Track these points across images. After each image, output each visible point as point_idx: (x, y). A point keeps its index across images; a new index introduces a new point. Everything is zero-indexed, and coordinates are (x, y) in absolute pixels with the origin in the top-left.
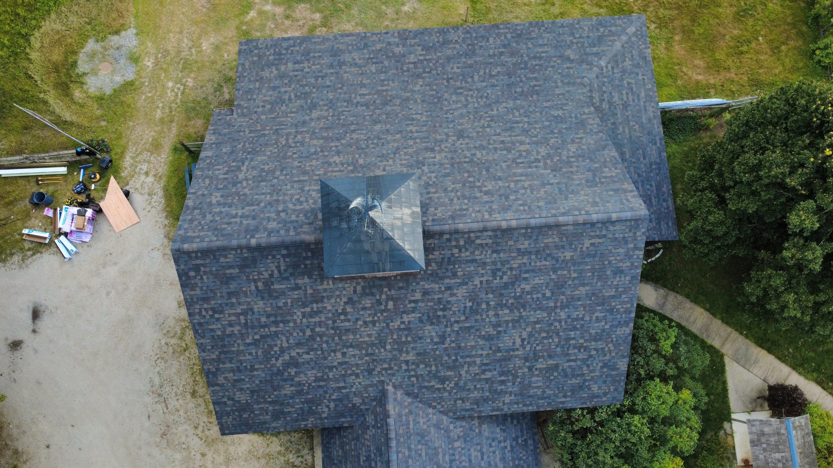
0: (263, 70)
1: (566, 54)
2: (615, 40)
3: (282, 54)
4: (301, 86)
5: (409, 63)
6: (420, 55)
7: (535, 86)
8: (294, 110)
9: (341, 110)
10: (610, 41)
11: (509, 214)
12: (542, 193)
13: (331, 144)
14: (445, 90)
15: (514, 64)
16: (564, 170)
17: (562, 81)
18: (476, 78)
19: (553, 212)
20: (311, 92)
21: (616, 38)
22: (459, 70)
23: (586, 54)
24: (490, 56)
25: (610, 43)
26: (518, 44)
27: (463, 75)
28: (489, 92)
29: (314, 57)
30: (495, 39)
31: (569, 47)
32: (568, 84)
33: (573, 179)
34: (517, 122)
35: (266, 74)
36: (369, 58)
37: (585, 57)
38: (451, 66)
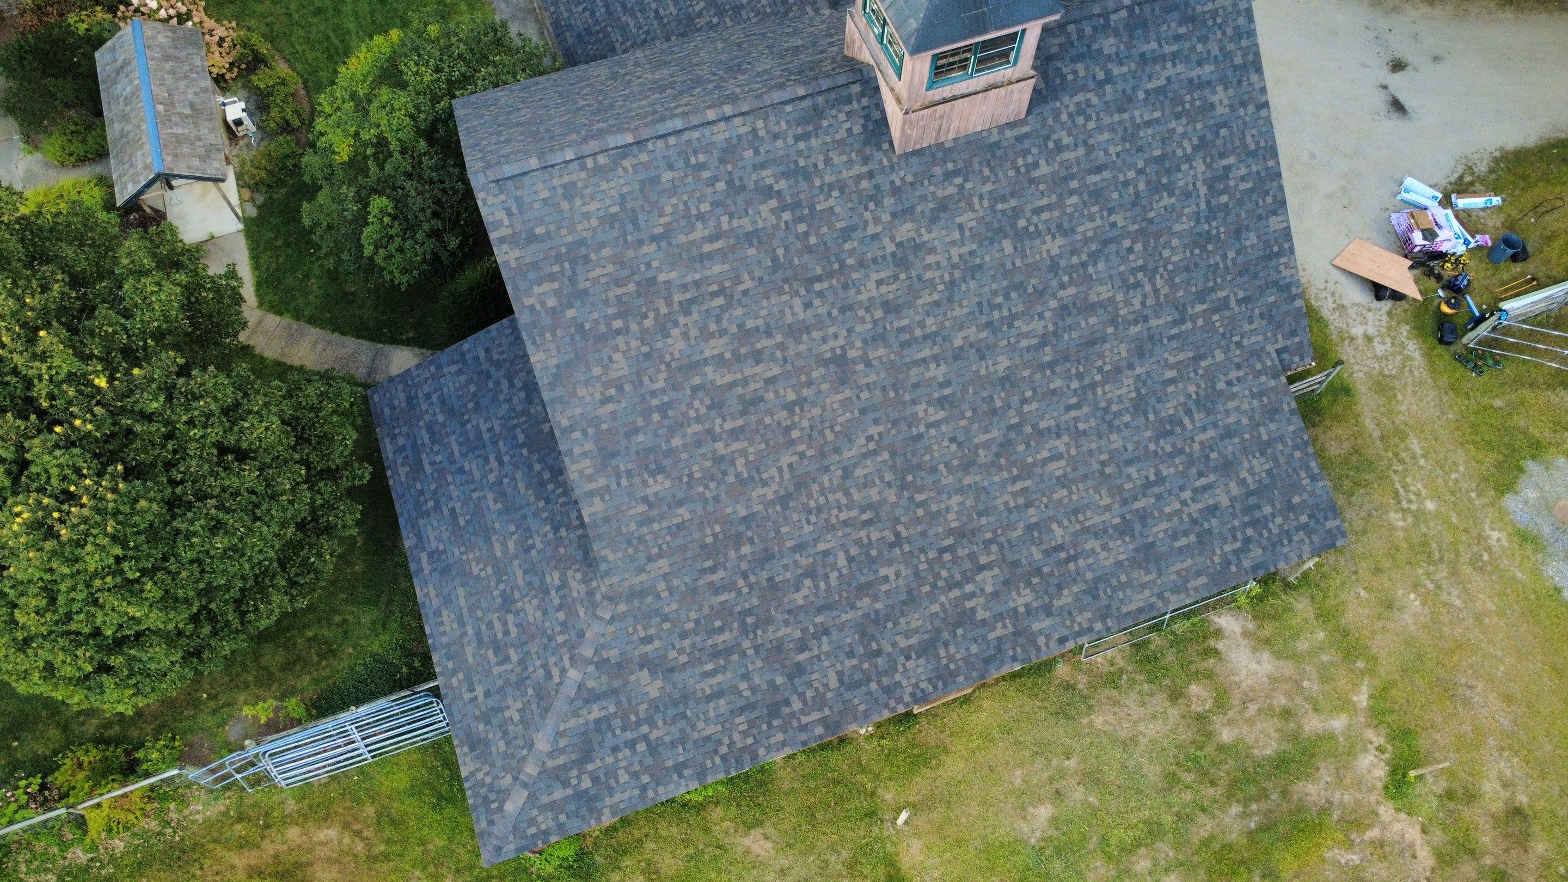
0: (1269, 472)
1: (659, 683)
2: (550, 755)
3: (1249, 524)
4: (1181, 451)
5: (989, 566)
6: (972, 595)
7: (713, 570)
8: (1171, 389)
9: (1085, 409)
10: (563, 751)
11: (720, 138)
12: (668, 210)
13: (1071, 291)
14: (899, 512)
15: (769, 621)
16: (632, 287)
17: (658, 596)
18: (842, 561)
19: (644, 157)
20: (1156, 439)
21: (550, 764)
22: (883, 571)
23: (615, 692)
24: (826, 632)
25: (562, 743)
26: (772, 683)
27: (871, 561)
28: (807, 529)
29: (1186, 534)
30: (826, 685)
31: (655, 706)
32: (642, 594)
33: (614, 260)
34: (735, 434)
35: (1260, 465)
36: (1074, 558)
37: (616, 684)
38: (901, 582)
